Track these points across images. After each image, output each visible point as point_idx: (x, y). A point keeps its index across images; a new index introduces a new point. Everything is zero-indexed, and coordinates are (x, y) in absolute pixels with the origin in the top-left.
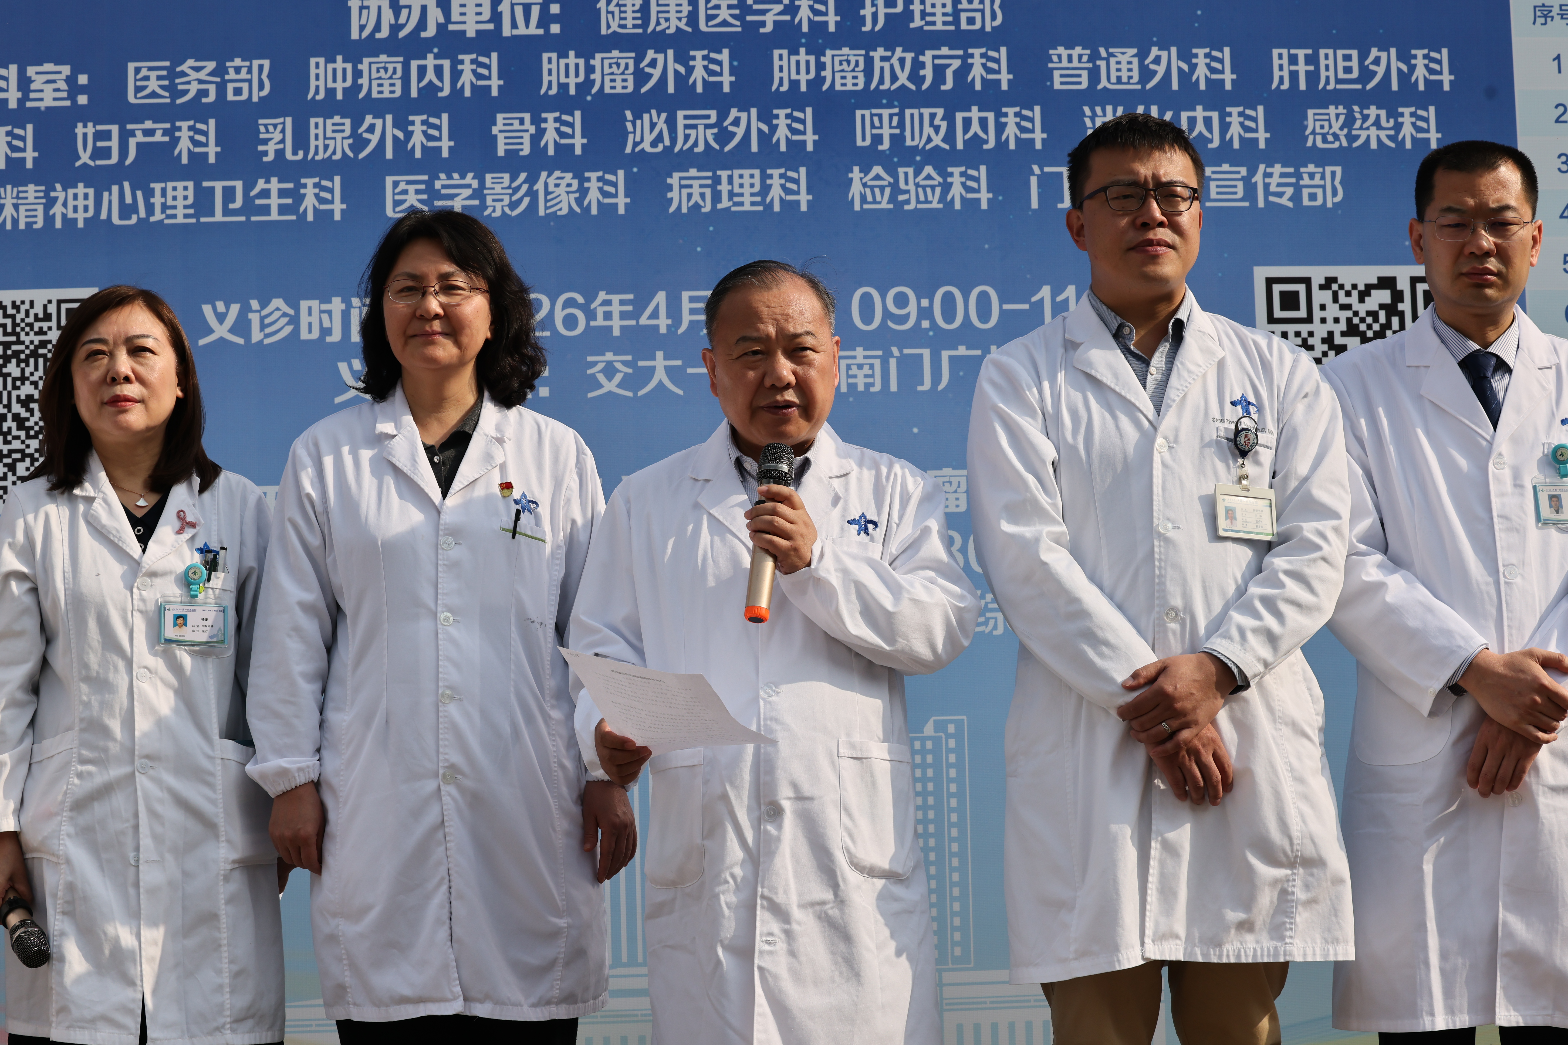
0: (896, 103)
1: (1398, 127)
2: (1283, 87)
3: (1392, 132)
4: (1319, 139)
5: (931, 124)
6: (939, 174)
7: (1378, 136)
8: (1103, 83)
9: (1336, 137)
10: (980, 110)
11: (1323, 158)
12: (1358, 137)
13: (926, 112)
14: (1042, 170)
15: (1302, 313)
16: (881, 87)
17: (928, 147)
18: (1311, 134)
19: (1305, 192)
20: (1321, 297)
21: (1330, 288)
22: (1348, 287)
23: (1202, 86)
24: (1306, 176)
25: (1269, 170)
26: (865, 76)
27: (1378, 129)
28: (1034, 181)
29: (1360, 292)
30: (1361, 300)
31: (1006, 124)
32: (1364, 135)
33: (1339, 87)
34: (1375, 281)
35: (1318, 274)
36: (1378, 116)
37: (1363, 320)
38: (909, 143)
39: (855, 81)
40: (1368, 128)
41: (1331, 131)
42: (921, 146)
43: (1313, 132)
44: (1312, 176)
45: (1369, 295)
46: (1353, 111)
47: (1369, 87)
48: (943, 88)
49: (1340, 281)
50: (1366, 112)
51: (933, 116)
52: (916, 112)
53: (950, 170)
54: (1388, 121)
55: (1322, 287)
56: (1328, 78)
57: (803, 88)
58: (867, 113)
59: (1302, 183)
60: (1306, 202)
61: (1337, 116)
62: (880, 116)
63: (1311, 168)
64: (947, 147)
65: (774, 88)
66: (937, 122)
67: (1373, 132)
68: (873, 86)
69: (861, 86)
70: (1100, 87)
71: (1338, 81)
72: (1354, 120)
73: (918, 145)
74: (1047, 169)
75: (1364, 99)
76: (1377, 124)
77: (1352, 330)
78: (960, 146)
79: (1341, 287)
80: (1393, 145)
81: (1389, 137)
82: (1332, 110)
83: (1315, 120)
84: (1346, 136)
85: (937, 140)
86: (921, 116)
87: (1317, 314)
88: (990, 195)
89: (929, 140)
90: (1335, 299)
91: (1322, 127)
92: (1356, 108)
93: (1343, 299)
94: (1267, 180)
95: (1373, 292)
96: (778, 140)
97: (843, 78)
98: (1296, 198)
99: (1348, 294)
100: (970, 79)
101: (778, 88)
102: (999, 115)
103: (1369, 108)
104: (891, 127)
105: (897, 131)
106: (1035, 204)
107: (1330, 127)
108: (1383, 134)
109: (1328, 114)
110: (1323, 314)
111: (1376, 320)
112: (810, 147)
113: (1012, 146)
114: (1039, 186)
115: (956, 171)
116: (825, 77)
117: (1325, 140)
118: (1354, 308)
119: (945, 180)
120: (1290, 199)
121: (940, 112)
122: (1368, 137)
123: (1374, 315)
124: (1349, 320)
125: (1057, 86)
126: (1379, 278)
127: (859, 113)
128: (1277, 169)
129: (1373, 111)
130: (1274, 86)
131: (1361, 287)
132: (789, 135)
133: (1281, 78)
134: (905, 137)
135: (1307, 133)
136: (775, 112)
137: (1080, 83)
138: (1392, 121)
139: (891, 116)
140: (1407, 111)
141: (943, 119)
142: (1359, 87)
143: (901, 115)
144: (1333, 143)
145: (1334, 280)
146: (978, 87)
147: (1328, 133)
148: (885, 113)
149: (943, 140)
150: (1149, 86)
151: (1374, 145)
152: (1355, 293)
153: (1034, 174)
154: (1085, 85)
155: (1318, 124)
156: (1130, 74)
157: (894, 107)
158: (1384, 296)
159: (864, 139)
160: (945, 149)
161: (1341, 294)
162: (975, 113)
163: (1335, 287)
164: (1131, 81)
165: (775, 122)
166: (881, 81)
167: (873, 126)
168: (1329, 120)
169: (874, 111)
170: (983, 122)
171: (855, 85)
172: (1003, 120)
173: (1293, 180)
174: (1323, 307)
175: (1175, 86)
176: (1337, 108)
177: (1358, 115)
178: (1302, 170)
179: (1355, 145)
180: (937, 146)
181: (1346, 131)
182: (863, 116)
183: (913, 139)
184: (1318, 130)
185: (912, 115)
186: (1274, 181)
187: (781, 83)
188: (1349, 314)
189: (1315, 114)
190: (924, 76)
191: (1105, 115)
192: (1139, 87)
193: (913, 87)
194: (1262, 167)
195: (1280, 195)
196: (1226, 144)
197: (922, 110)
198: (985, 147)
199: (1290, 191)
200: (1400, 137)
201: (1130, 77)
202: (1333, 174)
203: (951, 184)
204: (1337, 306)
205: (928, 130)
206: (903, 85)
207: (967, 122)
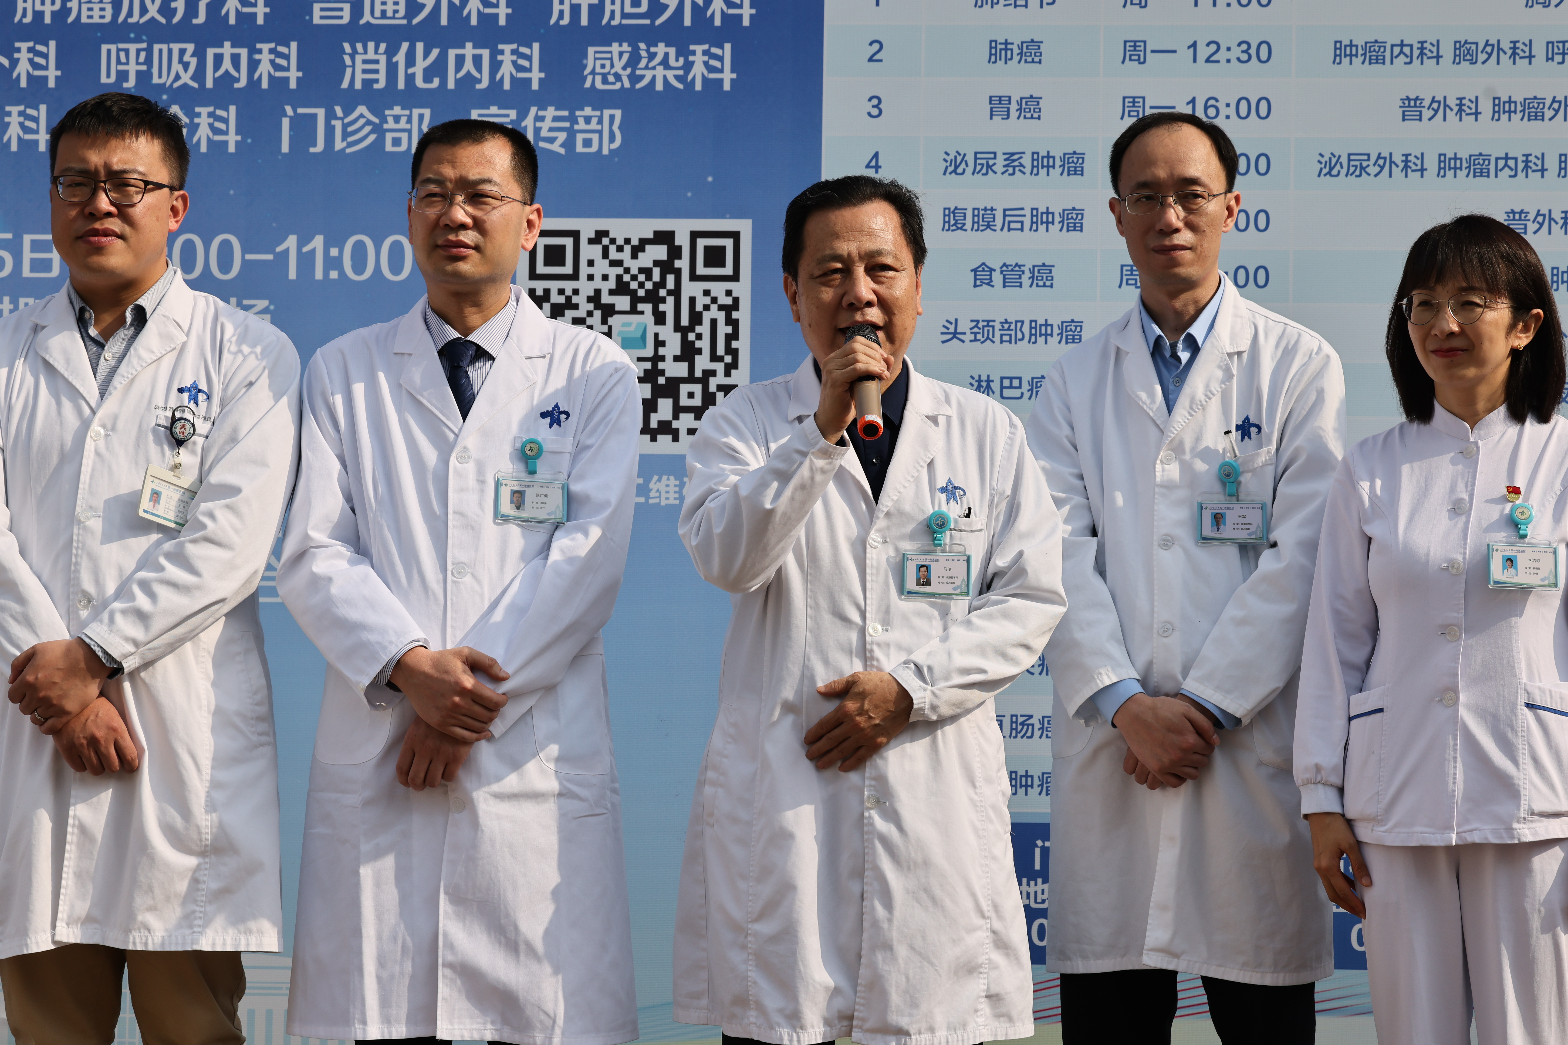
0: (144, 38)
1: (688, 66)
2: (562, 23)
3: (681, 72)
4: (598, 79)
5: (181, 61)
6: (185, 114)
7: (665, 77)
8: (367, 18)
9: (618, 77)
10: (233, 46)
11: (601, 100)
12: (643, 77)
13: (176, 47)
14: (295, 111)
15: (568, 269)
16: (130, 20)
17: (176, 85)
18: (590, 74)
19: (580, 138)
20: (589, 251)
21: (600, 242)
22: (620, 242)
23: (474, 21)
24: (581, 120)
25: (541, 113)
26: (113, 8)
27: (665, 69)
28: (286, 123)
29: (633, 247)
30: (634, 256)
31: (259, 61)
32: (649, 75)
33: (625, 22)
34: (651, 236)
35: (587, 227)
36: (666, 55)
37: (634, 278)
38: (156, 80)
39: (102, 13)
40: (654, 68)
41: (613, 71)
42: (168, 84)
43: (593, 72)
44: (588, 120)
45: (643, 250)
46: (639, 48)
47: (658, 22)
48: (195, 21)
49: (611, 235)
50: (653, 49)
51: (182, 52)
52: (165, 47)
53: (197, 110)
54: (677, 60)
55: (591, 241)
56: (613, 12)
57: (48, 20)
58: (113, 48)
59: (576, 127)
60: (580, 148)
61: (621, 54)
62: (127, 51)
63: (588, 111)
64: (196, 85)
65: (17, 19)
66: (187, 58)
67: (660, 72)
68: (121, 19)
69: (108, 19)
70: (362, 22)
71: (624, 16)
72: (640, 58)
73: (165, 84)
74: (300, 111)
75: (652, 36)
76: (665, 63)
77: (621, 288)
78: (209, 84)
79: (613, 241)
80: (681, 86)
81: (677, 77)
82: (615, 48)
83: (596, 59)
84: (629, 76)
85: (186, 78)
86: (170, 51)
87: (584, 270)
88: (239, 138)
89: (178, 77)
90: (605, 254)
91: (603, 66)
92: (642, 46)
93: (614, 255)
94: (538, 124)
95: (648, 247)
96: (19, 75)
97: (90, 9)
98: (569, 144)
99: (620, 249)
100: (224, 12)
101: (21, 20)
102: (253, 51)
103: (657, 46)
104: (138, 63)
105: (144, 68)
106: (285, 148)
107: (612, 66)
108: (670, 74)
109: (611, 52)
110: (591, 270)
111: (649, 277)
112: (51, 84)
113: (265, 85)
114: (291, 129)
115: (204, 111)
116: (71, 9)
117: (605, 81)
118: (626, 265)
119: (192, 120)
120: (562, 146)
121: (190, 47)
122: (654, 77)
123: (648, 272)
124: (619, 278)
125: (316, 20)
126: (656, 233)
127: (104, 48)
128: (551, 112)
129: (661, 49)
130: (553, 21)
131: (635, 242)
132: (31, 70)
133: (561, 12)
134: (152, 74)
135: (586, 73)
136: (17, 45)
137: (341, 17)
138: (681, 60)
139: (138, 51)
140: (699, 49)
141: (193, 55)
142: (648, 22)
143: (149, 51)
144: (614, 84)
145: (606, 233)
146: (232, 21)
147: (609, 73)
148: (133, 48)
149: (192, 78)
150: (415, 21)
151: (659, 86)
152: (627, 249)
153: (286, 116)
154: (346, 20)
155: (598, 63)
156: (396, 7)
157: (142, 41)
158: (660, 252)
159: (108, 76)
160: (193, 88)
161: (612, 249)
162: (227, 49)
163: (605, 241)
164: (397, 15)
165: (16, 55)
166: (130, 14)
167: (119, 62)
168: (611, 59)
169: (121, 46)
170: (235, 59)
171: (102, 17)
172: (257, 57)
173: (567, 124)
174: (591, 263)
175: (444, 21)
176: (621, 45)
177: (644, 54)
178: (578, 113)
179: (638, 86)
180: (185, 85)
181: (629, 70)
182: (109, 51)
183: (160, 76)
184: (598, 70)
185: (161, 51)
186: (545, 125)
187: (24, 15)
188: (620, 270)
189: (596, 52)
190: (175, 9)
191: (366, 52)
192: (405, 22)
193: (163, 20)
194: (533, 110)
195: (552, 140)
196: (495, 84)
197: (172, 45)
198: (236, 85)
199: (562, 136)
200: (690, 78)
201: (396, 12)
202: (612, 118)
203: (198, 125)
204: (607, 262)
205: (177, 67)
206: (153, 19)
207: (218, 59)
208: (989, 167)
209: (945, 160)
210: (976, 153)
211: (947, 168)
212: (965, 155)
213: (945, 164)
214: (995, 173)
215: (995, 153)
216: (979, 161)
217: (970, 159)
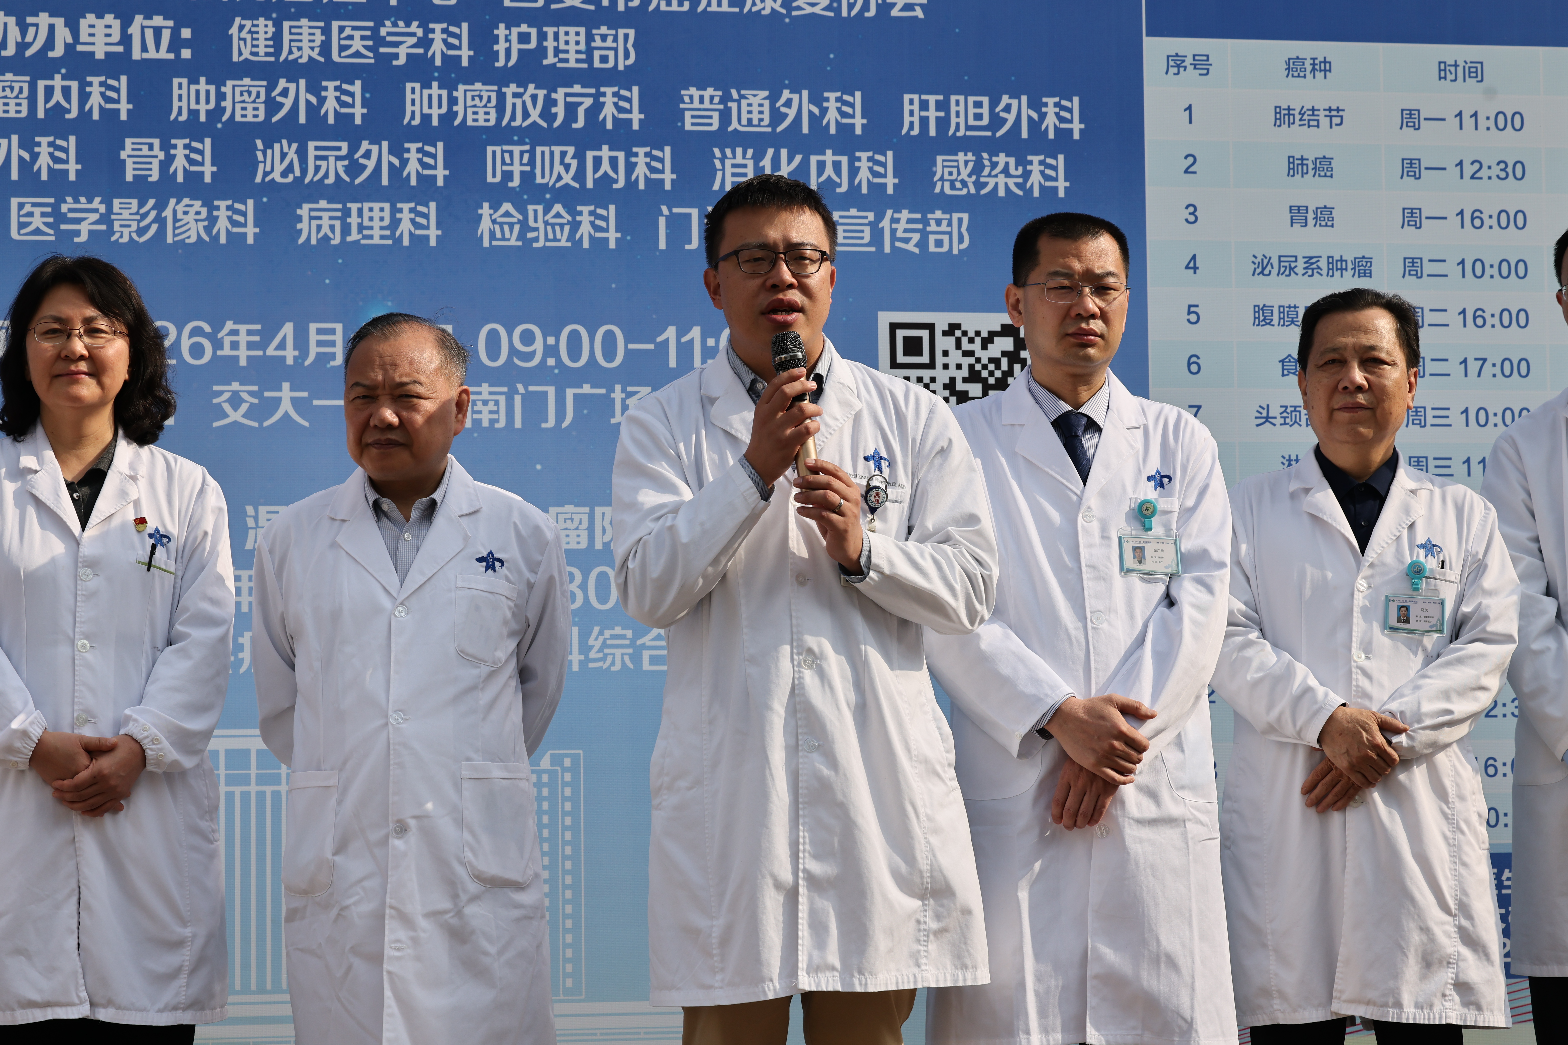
0: (527, 140)
1: (1027, 175)
2: (912, 133)
3: (1020, 180)
4: (947, 185)
5: (562, 162)
6: (568, 212)
7: (1006, 184)
8: (734, 125)
9: (964, 184)
10: (610, 149)
11: (950, 204)
12: (986, 184)
13: (557, 150)
14: (670, 210)
15: (925, 359)
16: (513, 124)
17: (558, 185)
18: (939, 180)
19: (932, 238)
20: (944, 343)
21: (953, 335)
22: (971, 334)
23: (833, 130)
24: (932, 222)
25: (896, 216)
26: (497, 112)
27: (1006, 177)
28: (662, 221)
29: (983, 339)
30: (984, 347)
31: (636, 164)
32: (992, 182)
33: (969, 133)
34: (999, 329)
35: (941, 320)
36: (1007, 164)
37: (985, 367)
38: (539, 180)
39: (487, 117)
40: (996, 176)
41: (960, 178)
42: (551, 184)
43: (942, 179)
44: (939, 222)
45: (992, 342)
46: (982, 158)
47: (998, 134)
48: (574, 126)
49: (963, 328)
50: (994, 159)
51: (563, 154)
52: (547, 149)
53: (579, 208)
54: (1017, 169)
55: (945, 333)
56: (958, 124)
57: (435, 122)
58: (498, 149)
59: (928, 229)
60: (932, 248)
61: (966, 163)
62: (511, 153)
63: (938, 214)
64: (577, 185)
65: (406, 122)
66: (567, 160)
67: (1002, 179)
68: (504, 123)
69: (492, 122)
70: (730, 129)
71: (968, 128)
72: (983, 167)
73: (548, 183)
74: (675, 210)
75: (993, 146)
76: (1006, 171)
77: (974, 376)
78: (590, 184)
79: (965, 333)
80: (1020, 193)
81: (1017, 184)
82: (961, 156)
83: (944, 167)
84: (974, 183)
85: (567, 179)
86: (552, 153)
87: (940, 360)
88: (619, 235)
89: (559, 178)
90: (958, 346)
91: (951, 174)
92: (985, 155)
93: (966, 346)
94: (894, 226)
95: (996, 339)
96: (409, 174)
97: (475, 113)
98: (923, 244)
99: (971, 341)
100: (601, 117)
101: (410, 122)
102: (629, 154)
103: (998, 156)
104: (522, 164)
105: (528, 168)
106: (662, 245)
107: (959, 173)
108: (1011, 182)
109: (957, 161)
110: (946, 360)
111: (998, 367)
112: (440, 182)
113: (642, 186)
114: (667, 227)
115: (585, 209)
116: (457, 112)
117: (953, 187)
118: (977, 355)
119: (574, 218)
120: (916, 245)
121: (571, 150)
122: (997, 184)
123: (996, 362)
124: (971, 367)
125: (688, 127)
126: (1002, 326)
127: (490, 149)
128: (905, 215)
129: (1002, 159)
130: (904, 132)
131: (985, 334)
132: (420, 169)
133: (912, 124)
134: (535, 175)
135: (935, 179)
136: (407, 145)
137: (711, 124)
138: (1020, 169)
139: (522, 153)
140: (1036, 159)
141: (573, 157)
142: (989, 134)
143: (532, 153)
144: (961, 189)
145: (958, 326)
146: (609, 126)
147: (956, 180)
148: (516, 149)
149: (573, 179)
150: (779, 129)
151: (1002, 193)
152: (978, 340)
153: (662, 215)
154: (715, 127)
155: (947, 170)
156: (761, 116)
157: (525, 144)
158: (1006, 343)
159: (494, 176)
160: (574, 188)
161: (965, 340)
162: (605, 152)
163: (958, 333)
164: (762, 124)
165: (406, 155)
166: (513, 118)
167: (503, 163)
168: (958, 167)
169: (505, 148)
170: (613, 161)
171: (487, 120)
172: (634, 160)
173: (920, 226)
174: (945, 353)
175: (805, 130)
176: (966, 155)
177: (987, 163)
178: (929, 216)
179: (983, 192)
180: (567, 185)
181: (974, 178)
182: (494, 153)
183: (543, 177)
184: (946, 177)
185: (543, 153)
186: (901, 227)
187: (413, 117)
188: (972, 360)
189: (944, 161)
190: (556, 114)
191: (734, 157)
192: (769, 130)
193: (545, 125)
194: (889, 212)
195: (907, 241)
196: (854, 188)
197: (553, 148)
198: (615, 186)
199: (916, 237)
200: (1028, 185)
201: (761, 120)
202: (960, 221)
203: (580, 223)
204: (960, 352)
205: (558, 168)
206: (535, 122)
207: (598, 161)
208: (1291, 269)
209: (1254, 263)
210: (1280, 257)
211: (1255, 269)
212: (1270, 258)
213: (1253, 266)
214: (1297, 274)
215: (1296, 257)
216: (1282, 264)
217: (1275, 261)
